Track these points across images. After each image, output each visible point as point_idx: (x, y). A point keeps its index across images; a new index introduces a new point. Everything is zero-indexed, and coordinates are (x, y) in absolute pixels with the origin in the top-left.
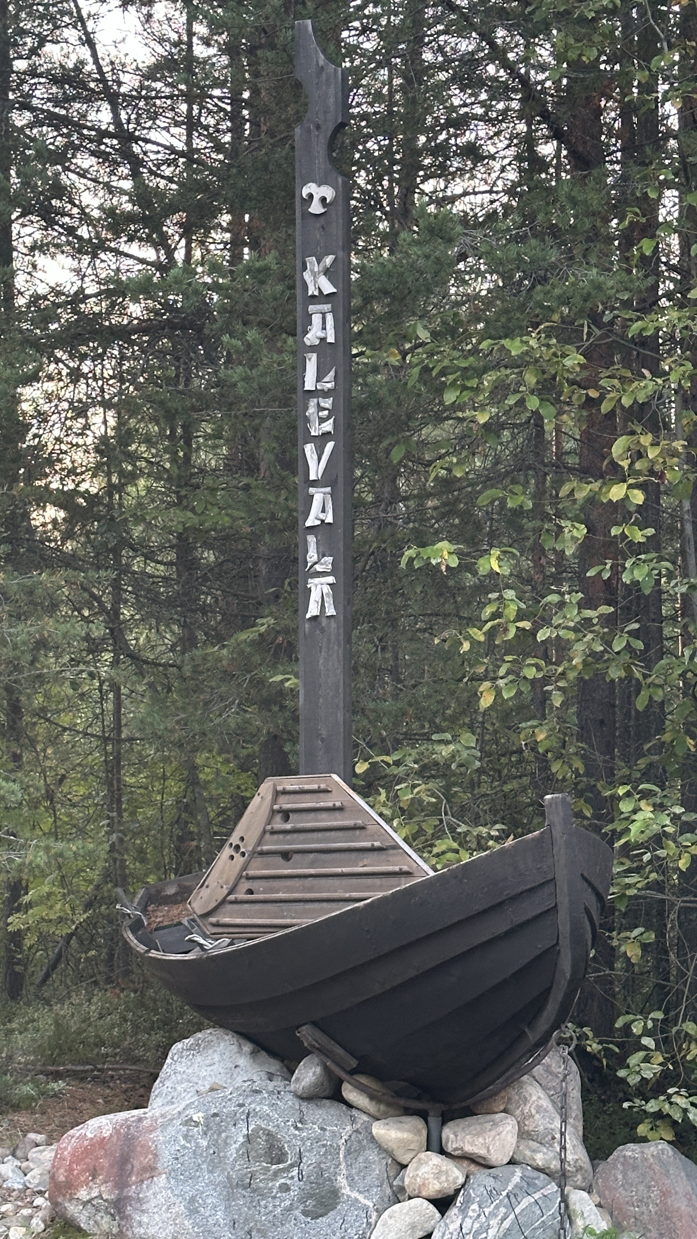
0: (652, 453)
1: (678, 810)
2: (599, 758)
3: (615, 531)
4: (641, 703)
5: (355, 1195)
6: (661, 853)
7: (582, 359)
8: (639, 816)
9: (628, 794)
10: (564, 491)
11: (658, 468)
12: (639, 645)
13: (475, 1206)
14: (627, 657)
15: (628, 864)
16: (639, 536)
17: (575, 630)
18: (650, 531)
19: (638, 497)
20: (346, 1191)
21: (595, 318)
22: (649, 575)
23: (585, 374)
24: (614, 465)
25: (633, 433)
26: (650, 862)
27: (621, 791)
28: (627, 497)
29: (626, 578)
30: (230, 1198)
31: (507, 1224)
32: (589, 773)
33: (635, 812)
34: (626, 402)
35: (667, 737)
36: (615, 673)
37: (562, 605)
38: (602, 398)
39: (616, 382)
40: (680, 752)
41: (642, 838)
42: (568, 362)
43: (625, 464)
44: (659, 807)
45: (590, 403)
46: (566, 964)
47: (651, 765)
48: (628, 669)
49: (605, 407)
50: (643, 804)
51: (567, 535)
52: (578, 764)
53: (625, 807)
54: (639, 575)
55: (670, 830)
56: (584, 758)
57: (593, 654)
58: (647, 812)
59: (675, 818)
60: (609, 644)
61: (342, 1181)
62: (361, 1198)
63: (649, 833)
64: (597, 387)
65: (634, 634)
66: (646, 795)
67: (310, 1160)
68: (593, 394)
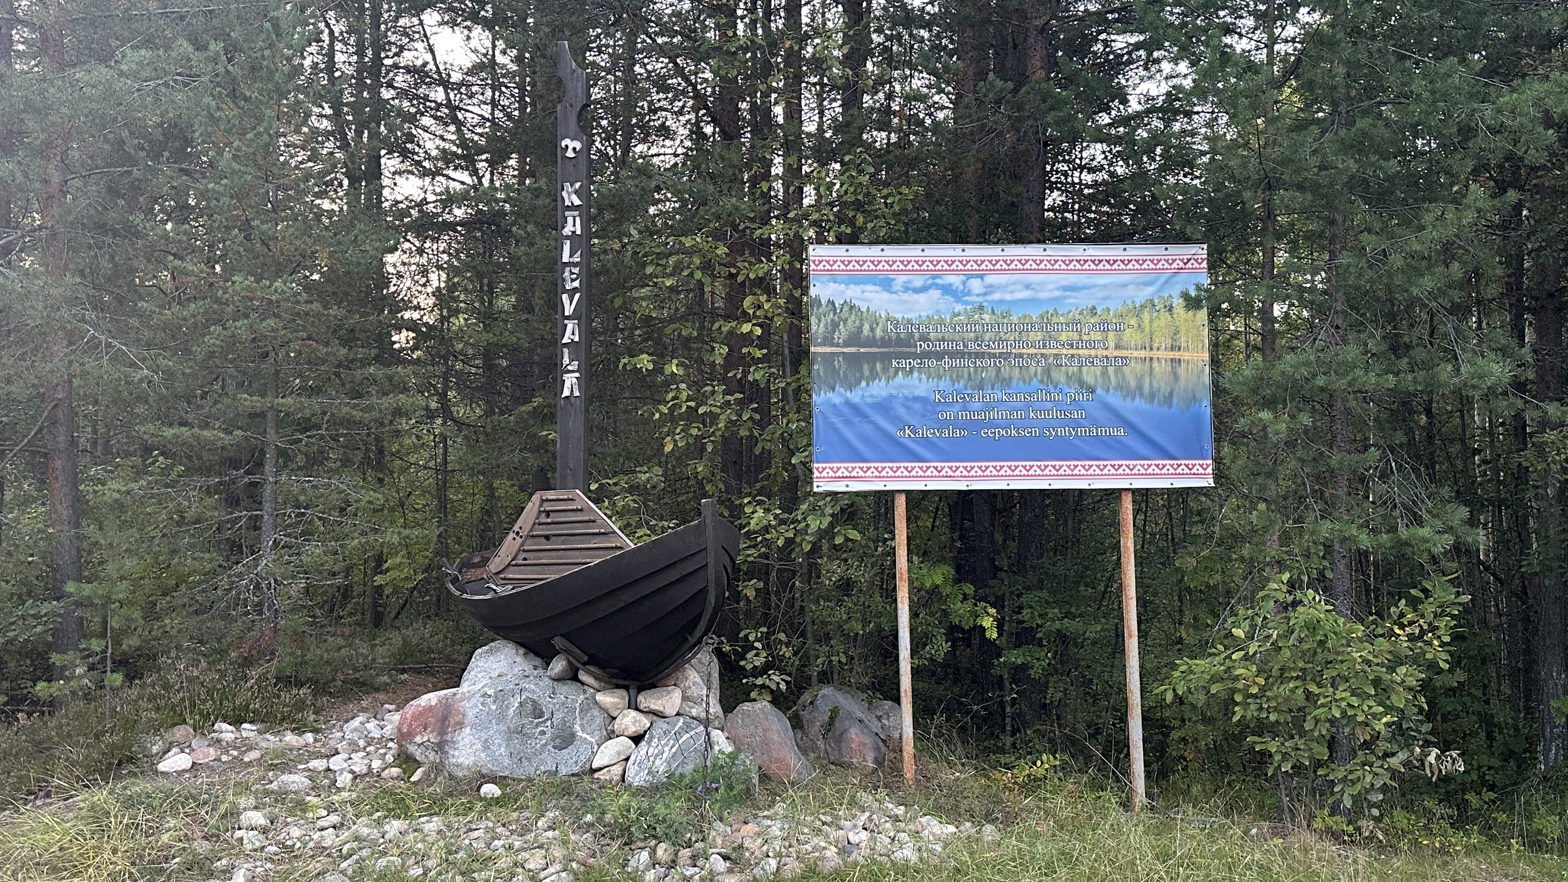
0: (766, 306)
1: (778, 511)
2: (733, 482)
3: (744, 350)
4: (757, 451)
5: (585, 735)
6: (768, 536)
7: (727, 251)
8: (755, 515)
9: (749, 503)
10: (716, 326)
11: (770, 315)
12: (757, 417)
13: (656, 740)
14: (750, 424)
15: (749, 543)
16: (758, 354)
17: (720, 407)
18: (765, 351)
19: (758, 331)
20: (580, 733)
21: (735, 227)
22: (763, 376)
23: (729, 259)
24: (744, 313)
25: (754, 294)
26: (761, 542)
27: (746, 501)
28: (751, 331)
29: (750, 378)
30: (509, 739)
31: (674, 750)
32: (727, 492)
33: (753, 513)
34: (752, 276)
35: (772, 471)
36: (744, 433)
37: (713, 392)
38: (738, 273)
39: (746, 264)
40: (779, 480)
41: (757, 528)
42: (719, 252)
43: (751, 312)
44: (767, 511)
45: (732, 276)
46: (712, 599)
47: (762, 487)
48: (750, 430)
49: (740, 279)
50: (758, 508)
51: (717, 352)
52: (721, 486)
53: (748, 510)
54: (758, 376)
55: (773, 523)
56: (724, 482)
57: (731, 421)
58: (760, 513)
59: (776, 517)
60: (740, 416)
61: (577, 727)
62: (588, 737)
63: (761, 525)
64: (735, 267)
65: (754, 410)
66: (760, 503)
67: (558, 716)
68: (733, 271)
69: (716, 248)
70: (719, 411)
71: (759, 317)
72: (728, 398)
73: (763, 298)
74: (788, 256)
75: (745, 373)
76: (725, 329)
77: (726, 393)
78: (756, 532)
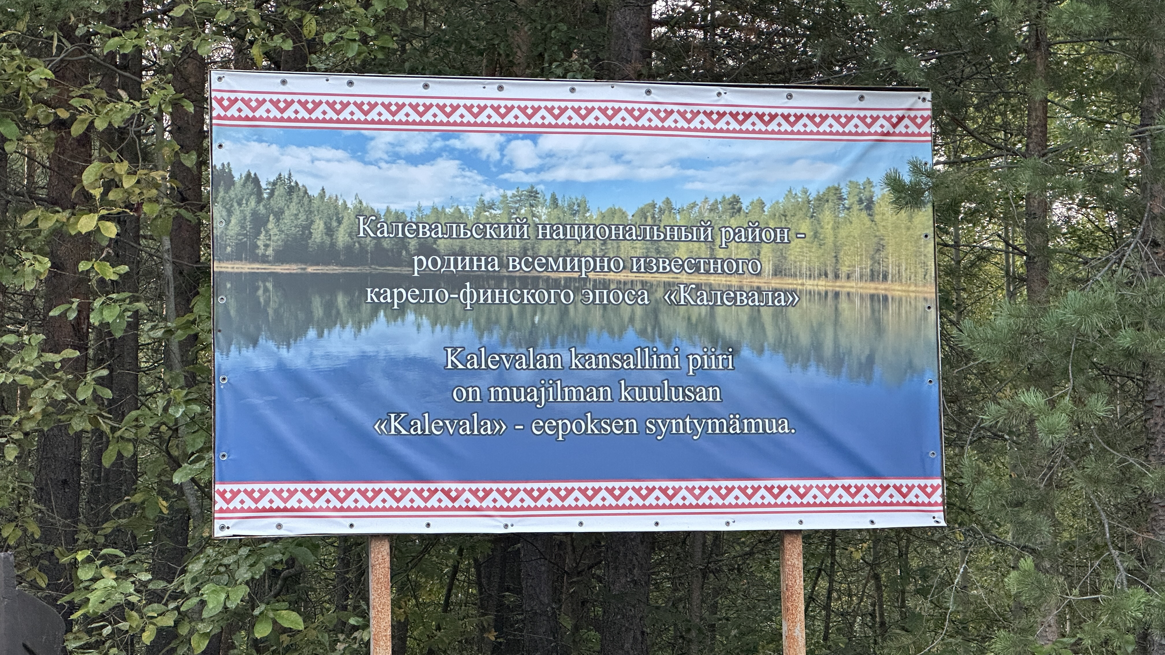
0: (128, 183)
1: (145, 577)
2: (58, 520)
3: (83, 266)
4: (108, 460)
6: (124, 625)
7: (51, 75)
8: (100, 584)
9: (89, 560)
10: (28, 218)
11: (134, 199)
12: (107, 394)
14: (95, 409)
15: (86, 638)
16: (111, 273)
17: (35, 375)
18: (124, 269)
19: (111, 230)
21: (68, 32)
22: (121, 316)
25: (109, 160)
26: (110, 636)
27: (81, 556)
28: (98, 229)
29: (94, 319)
33: (94, 580)
34: (100, 125)
35: (138, 498)
36: (78, 424)
37: (21, 346)
39: (88, 102)
40: (151, 514)
41: (101, 610)
42: (34, 77)
43: (97, 193)
44: (123, 575)
45: (62, 125)
48: (93, 420)
49: (77, 130)
50: (105, 570)
51: (28, 270)
52: (34, 529)
53: (85, 574)
54: (110, 315)
55: (134, 599)
57: (54, 403)
58: (109, 578)
63: (110, 604)
68: (64, 114)
69: (29, 69)
70: (30, 382)
71: (113, 204)
72: (50, 357)
73: (122, 168)
74: (171, 90)
75: (85, 310)
76: (46, 225)
77: (45, 347)
78: (102, 617)
